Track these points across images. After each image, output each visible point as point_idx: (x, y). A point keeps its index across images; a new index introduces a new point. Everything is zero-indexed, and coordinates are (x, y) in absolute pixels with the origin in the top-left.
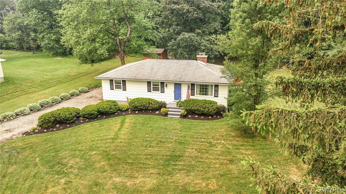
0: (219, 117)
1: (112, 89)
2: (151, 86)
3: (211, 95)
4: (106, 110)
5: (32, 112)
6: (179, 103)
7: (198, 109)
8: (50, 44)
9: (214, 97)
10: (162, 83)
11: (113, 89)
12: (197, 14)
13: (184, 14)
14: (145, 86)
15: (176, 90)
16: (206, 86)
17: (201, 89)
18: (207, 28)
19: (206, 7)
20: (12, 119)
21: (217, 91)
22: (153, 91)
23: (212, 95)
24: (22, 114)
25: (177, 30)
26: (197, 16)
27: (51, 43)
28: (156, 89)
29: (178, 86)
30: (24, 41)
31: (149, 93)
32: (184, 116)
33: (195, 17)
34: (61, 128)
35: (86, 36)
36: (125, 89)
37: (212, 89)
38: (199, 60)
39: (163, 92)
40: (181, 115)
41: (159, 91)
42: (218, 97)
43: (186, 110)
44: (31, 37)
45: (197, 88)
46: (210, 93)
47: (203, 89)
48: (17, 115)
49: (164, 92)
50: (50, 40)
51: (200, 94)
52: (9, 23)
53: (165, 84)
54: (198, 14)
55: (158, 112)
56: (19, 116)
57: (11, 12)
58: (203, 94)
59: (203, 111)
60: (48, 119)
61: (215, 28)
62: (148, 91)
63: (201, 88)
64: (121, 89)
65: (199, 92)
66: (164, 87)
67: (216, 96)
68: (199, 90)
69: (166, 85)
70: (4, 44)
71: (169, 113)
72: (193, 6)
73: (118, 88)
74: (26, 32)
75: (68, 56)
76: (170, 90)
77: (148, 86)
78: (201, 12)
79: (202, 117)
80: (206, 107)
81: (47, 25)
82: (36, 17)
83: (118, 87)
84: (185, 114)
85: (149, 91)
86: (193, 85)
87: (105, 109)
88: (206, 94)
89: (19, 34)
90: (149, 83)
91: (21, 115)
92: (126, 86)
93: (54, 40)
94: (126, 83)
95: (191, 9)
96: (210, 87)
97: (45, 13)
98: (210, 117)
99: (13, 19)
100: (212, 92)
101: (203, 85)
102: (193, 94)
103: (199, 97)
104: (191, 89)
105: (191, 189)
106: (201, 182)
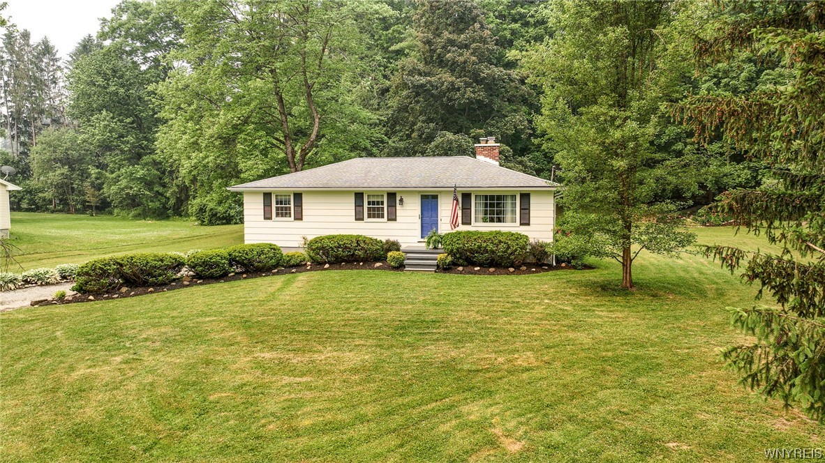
0: (534, 270)
1: (267, 217)
2: (363, 206)
3: (512, 222)
4: (250, 256)
5: (65, 280)
6: (434, 238)
7: (479, 247)
8: (131, 188)
9: (521, 224)
10: (392, 196)
11: (271, 218)
12: (474, 92)
13: (443, 94)
14: (349, 206)
15: (424, 213)
16: (499, 198)
17: (486, 206)
18: (498, 128)
19: (494, 79)
20: (13, 287)
21: (525, 210)
22: (368, 217)
23: (514, 221)
24: (40, 282)
25: (426, 130)
26: (472, 95)
27: (134, 186)
28: (375, 213)
29: (429, 201)
30: (73, 188)
31: (360, 223)
32: (445, 268)
33: (468, 99)
34: (133, 293)
35: (214, 130)
36: (299, 217)
37: (514, 205)
38: (481, 154)
39: (392, 218)
40: (438, 266)
41: (383, 217)
42: (529, 224)
43: (451, 253)
44: (88, 180)
45: (477, 205)
46: (509, 216)
47: (492, 205)
48: (26, 282)
49: (395, 220)
50: (133, 180)
51: (485, 220)
52: (44, 149)
53: (398, 199)
54: (476, 92)
55: (381, 264)
56: (30, 285)
57: (51, 128)
58: (492, 220)
59: (493, 252)
60: (100, 268)
61: (514, 125)
62: (356, 219)
63: (486, 204)
64: (290, 216)
65: (481, 216)
66: (395, 206)
67: (525, 221)
68: (482, 209)
69: (401, 200)
70: (25, 199)
71: (406, 262)
72: (465, 76)
73: (282, 216)
74: (79, 169)
75: (171, 218)
76: (410, 212)
77: (356, 206)
78: (483, 88)
79: (492, 270)
80: (500, 242)
81: (129, 146)
82: (105, 127)
83: (283, 212)
84: (447, 261)
85: (359, 218)
86: (466, 196)
87: (247, 254)
88: (499, 220)
89: (63, 174)
90: (359, 196)
91: (36, 283)
92: (303, 208)
93: (142, 179)
94: (303, 201)
95: (459, 83)
96: (509, 201)
97: (128, 120)
98: (512, 270)
99: (54, 140)
100: (514, 212)
101: (492, 197)
102: (467, 221)
103: (480, 226)
104: (463, 209)
105: (466, 367)
106: (493, 356)
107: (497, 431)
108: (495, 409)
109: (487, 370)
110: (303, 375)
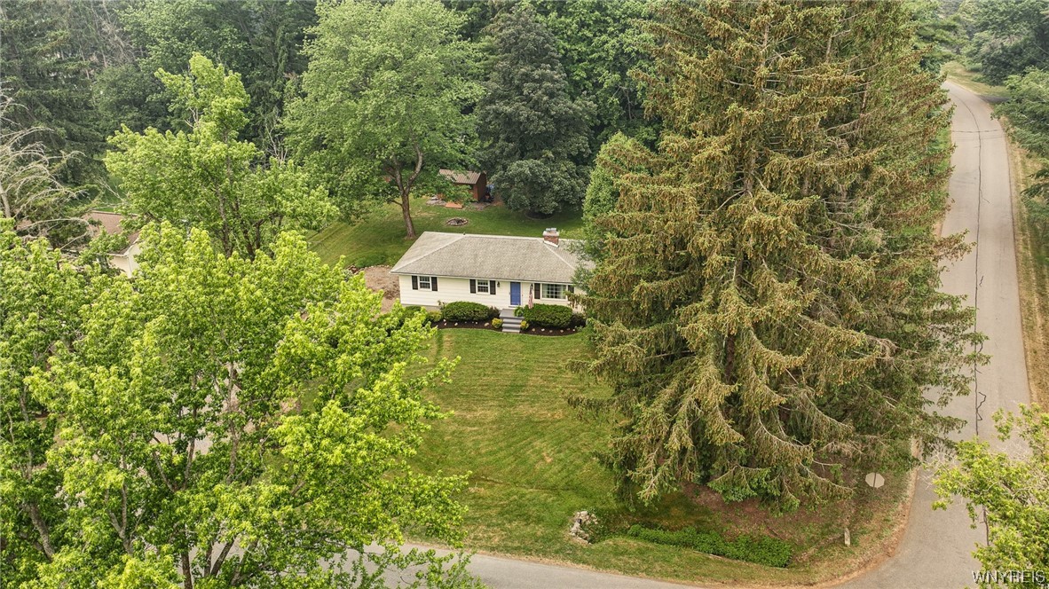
0: (574, 330)
1: (415, 288)
2: (475, 286)
3: (564, 299)
6: (518, 310)
10: (492, 282)
11: (417, 289)
14: (466, 286)
15: (513, 291)
16: (556, 286)
22: (479, 291)
28: (483, 290)
29: (515, 286)
31: (473, 295)
32: (525, 331)
36: (435, 289)
37: (565, 290)
38: (547, 240)
39: (493, 292)
40: (521, 329)
41: (487, 292)
43: (529, 321)
45: (544, 289)
46: (561, 295)
47: (552, 289)
49: (495, 294)
51: (548, 297)
53: (496, 283)
55: (488, 324)
58: (552, 297)
59: (551, 323)
62: (471, 292)
63: (549, 289)
64: (430, 288)
65: (546, 294)
66: (495, 287)
68: (546, 291)
69: (498, 285)
71: (504, 325)
73: (424, 288)
76: (504, 291)
77: (470, 286)
79: (551, 331)
83: (425, 286)
84: (527, 327)
85: (473, 291)
86: (537, 285)
88: (556, 297)
90: (472, 281)
92: (438, 284)
94: (437, 281)
96: (562, 288)
98: (562, 331)
100: (564, 294)
101: (552, 285)
102: (537, 297)
103: (546, 301)
104: (535, 290)
105: (536, 420)
106: (546, 412)
107: (544, 454)
108: (544, 444)
109: (543, 422)
110: (474, 426)
